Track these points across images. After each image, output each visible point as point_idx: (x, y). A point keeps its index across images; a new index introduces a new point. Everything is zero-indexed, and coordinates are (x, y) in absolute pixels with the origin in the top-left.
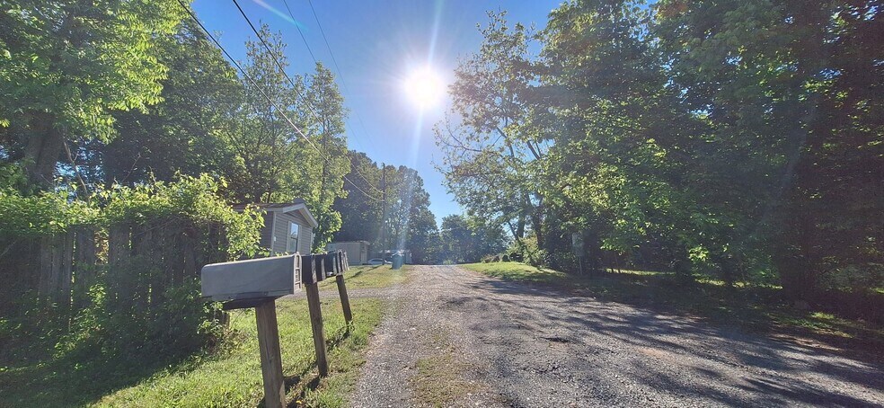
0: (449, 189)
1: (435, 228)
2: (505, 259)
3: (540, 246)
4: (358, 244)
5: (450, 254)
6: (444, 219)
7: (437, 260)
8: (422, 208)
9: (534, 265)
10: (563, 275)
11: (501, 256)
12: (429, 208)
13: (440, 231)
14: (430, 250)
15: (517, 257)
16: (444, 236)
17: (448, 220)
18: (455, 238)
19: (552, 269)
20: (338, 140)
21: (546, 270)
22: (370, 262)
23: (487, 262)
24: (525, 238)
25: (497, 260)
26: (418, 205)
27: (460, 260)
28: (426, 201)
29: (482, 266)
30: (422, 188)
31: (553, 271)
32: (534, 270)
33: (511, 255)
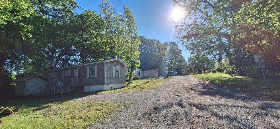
0: (183, 45)
1: (185, 62)
2: (214, 72)
3: (231, 64)
4: (154, 70)
5: (192, 71)
6: (188, 58)
7: (187, 73)
8: (179, 55)
9: (229, 73)
10: (249, 79)
11: (212, 70)
12: (182, 55)
13: (187, 63)
14: (184, 70)
15: (219, 70)
16: (189, 64)
17: (190, 58)
18: (193, 65)
19: (240, 75)
20: (135, 33)
21: (236, 76)
22: (160, 76)
23: (205, 73)
24: (223, 61)
25: (209, 72)
26: (178, 55)
27: (197, 73)
28: (180, 52)
29: (202, 75)
30: (178, 48)
31: (241, 77)
32: (228, 76)
33: (217, 70)
